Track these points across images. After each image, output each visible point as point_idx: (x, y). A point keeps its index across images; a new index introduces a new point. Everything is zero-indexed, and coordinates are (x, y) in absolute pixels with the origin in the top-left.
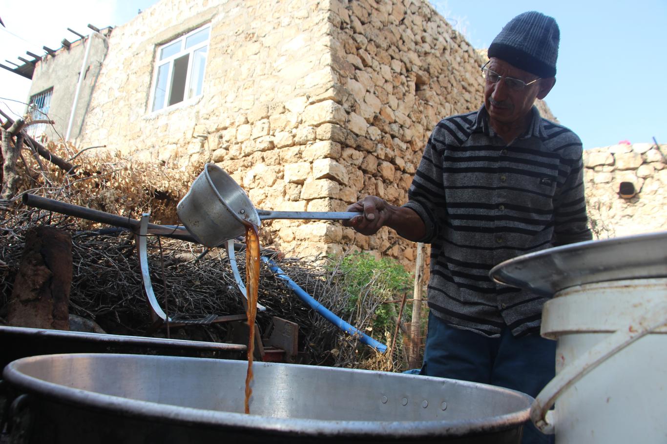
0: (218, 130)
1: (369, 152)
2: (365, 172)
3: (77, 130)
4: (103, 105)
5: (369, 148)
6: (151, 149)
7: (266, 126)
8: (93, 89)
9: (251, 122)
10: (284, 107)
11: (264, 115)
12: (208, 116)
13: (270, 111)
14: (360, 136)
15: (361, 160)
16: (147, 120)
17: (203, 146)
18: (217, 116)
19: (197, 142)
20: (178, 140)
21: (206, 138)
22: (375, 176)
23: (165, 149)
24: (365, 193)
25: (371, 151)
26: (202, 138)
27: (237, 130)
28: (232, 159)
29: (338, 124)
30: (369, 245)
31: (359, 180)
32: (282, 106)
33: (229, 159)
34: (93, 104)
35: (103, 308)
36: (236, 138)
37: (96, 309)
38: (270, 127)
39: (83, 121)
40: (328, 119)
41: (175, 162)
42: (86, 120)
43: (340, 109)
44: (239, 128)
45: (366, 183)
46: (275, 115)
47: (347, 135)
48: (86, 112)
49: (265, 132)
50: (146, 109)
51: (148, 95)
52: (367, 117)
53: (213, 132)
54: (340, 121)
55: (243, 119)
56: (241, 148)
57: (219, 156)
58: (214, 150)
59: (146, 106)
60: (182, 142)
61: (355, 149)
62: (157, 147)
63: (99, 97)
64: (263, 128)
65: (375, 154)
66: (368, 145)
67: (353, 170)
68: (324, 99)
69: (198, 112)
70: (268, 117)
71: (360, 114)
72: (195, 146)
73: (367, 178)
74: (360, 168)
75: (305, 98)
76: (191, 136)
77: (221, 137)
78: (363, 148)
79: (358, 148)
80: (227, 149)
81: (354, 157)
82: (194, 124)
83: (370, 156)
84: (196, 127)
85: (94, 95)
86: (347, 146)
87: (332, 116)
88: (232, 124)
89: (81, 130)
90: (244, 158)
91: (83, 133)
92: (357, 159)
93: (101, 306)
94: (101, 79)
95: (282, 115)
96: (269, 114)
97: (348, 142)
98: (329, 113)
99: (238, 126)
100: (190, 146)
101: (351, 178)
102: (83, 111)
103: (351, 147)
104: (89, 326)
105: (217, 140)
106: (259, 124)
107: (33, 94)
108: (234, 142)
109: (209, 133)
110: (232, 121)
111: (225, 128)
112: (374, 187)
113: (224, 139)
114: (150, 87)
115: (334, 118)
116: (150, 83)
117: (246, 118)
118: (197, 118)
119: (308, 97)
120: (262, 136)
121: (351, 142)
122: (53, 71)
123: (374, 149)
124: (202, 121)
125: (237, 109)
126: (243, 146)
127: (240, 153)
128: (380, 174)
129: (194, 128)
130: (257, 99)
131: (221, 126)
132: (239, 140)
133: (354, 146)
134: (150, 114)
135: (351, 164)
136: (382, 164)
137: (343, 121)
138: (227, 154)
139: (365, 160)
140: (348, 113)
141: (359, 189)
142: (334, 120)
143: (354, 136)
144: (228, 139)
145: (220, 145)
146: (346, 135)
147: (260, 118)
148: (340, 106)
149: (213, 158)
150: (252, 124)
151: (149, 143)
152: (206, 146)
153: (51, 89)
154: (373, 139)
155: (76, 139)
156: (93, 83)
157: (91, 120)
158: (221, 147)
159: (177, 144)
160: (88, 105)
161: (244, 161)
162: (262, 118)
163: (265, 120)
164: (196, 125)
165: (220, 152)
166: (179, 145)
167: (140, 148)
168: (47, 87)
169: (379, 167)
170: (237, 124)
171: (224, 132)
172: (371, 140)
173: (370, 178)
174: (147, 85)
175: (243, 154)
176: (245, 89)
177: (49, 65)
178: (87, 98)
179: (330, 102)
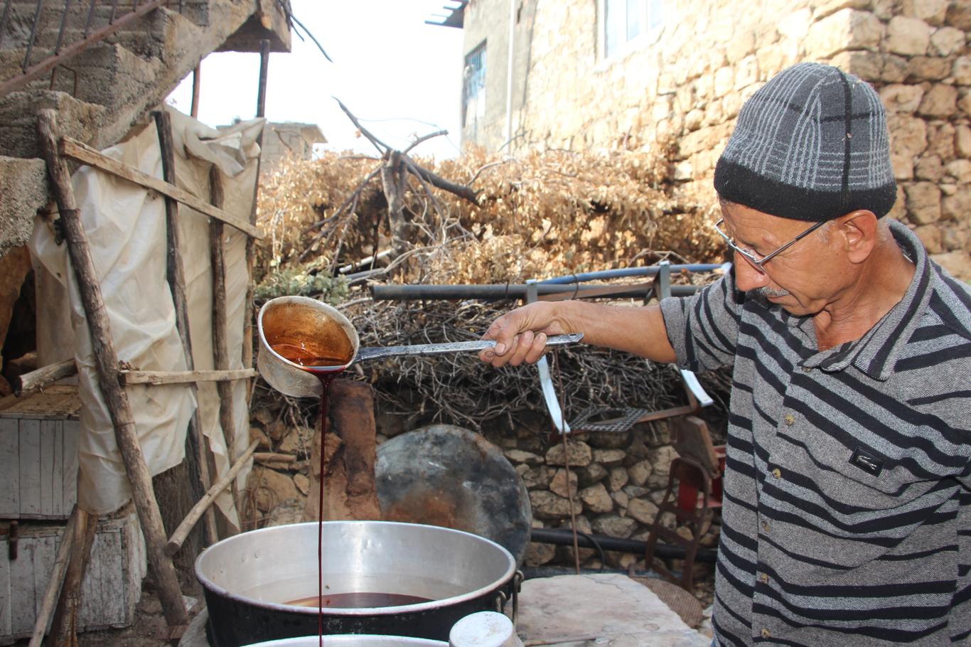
0: (689, 80)
1: (934, 81)
2: (928, 118)
3: (519, 98)
4: (545, 58)
5: (934, 74)
6: (608, 118)
7: (753, 67)
8: (531, 35)
9: (732, 62)
10: (777, 32)
11: (749, 49)
12: (674, 60)
13: (759, 41)
14: (914, 56)
15: (917, 100)
16: (598, 74)
17: (671, 107)
18: (686, 57)
19: (663, 103)
20: (640, 101)
21: (674, 94)
22: (952, 119)
23: (625, 116)
24: (930, 156)
25: (939, 77)
26: (670, 96)
27: (714, 78)
28: (712, 125)
29: (862, 49)
30: (942, 245)
31: (916, 137)
32: (774, 31)
33: (707, 125)
34: (534, 58)
35: (491, 410)
36: (714, 91)
37: (482, 414)
38: (758, 68)
39: (526, 83)
40: (845, 45)
41: (640, 135)
42: (529, 82)
43: (866, 21)
44: (717, 73)
45: (932, 139)
46: (765, 47)
47: (884, 65)
48: (528, 71)
49: (753, 78)
50: (596, 57)
51: (595, 35)
52: (929, 14)
53: (684, 84)
54: (868, 42)
55: (721, 60)
56: (721, 107)
57: (694, 121)
58: (687, 113)
59: (595, 51)
60: (644, 104)
61: (905, 83)
62: (614, 114)
63: (540, 47)
64: (750, 71)
65: (950, 81)
66: (932, 68)
67: (902, 122)
68: (837, 10)
69: (660, 54)
70: (754, 52)
71: (913, 15)
72: (661, 109)
73: (932, 129)
74: (916, 114)
75: (807, 11)
76: (655, 93)
77: (694, 91)
78: (920, 77)
79: (910, 80)
80: (703, 109)
81: (901, 100)
82: (658, 74)
83: (938, 87)
84: (662, 79)
85: (534, 43)
86: (886, 83)
87: (851, 38)
88: (707, 68)
89: (525, 97)
90: (727, 123)
91: (528, 100)
92: (908, 101)
93: (489, 408)
94: (539, 19)
95: (775, 44)
96: (756, 47)
97: (886, 77)
98: (845, 34)
99: (716, 71)
100: (655, 109)
101: (900, 137)
102: (523, 70)
103: (893, 83)
104: (469, 439)
105: (689, 95)
106: (743, 65)
107: (467, 52)
108: (712, 98)
109: (678, 86)
110: (706, 64)
111: (698, 76)
112: (950, 140)
113: (699, 94)
114: (596, 22)
115: (855, 40)
116: (596, 17)
117: (726, 57)
118: (661, 64)
119: (813, 9)
120: (749, 85)
121: (893, 73)
122: (484, 16)
123: (946, 73)
124: (668, 67)
125: (711, 43)
126: (725, 102)
127: (722, 115)
128: (963, 115)
129: (658, 81)
130: (738, 22)
131: (693, 74)
132: (718, 95)
133: (901, 79)
134: (603, 64)
135: (898, 113)
136: (966, 94)
137: (875, 41)
138: (704, 117)
139: (929, 96)
140: (885, 22)
141: (918, 152)
142: (856, 45)
143: (901, 61)
144: (703, 94)
145: (694, 104)
146: (880, 65)
147: (744, 54)
148: (866, 15)
149: (686, 125)
150: (734, 65)
151: (604, 108)
152: (676, 106)
153: (484, 43)
154: (945, 52)
155: (521, 110)
156: (530, 26)
157: (534, 80)
158: (695, 108)
159: (638, 106)
160: (529, 59)
161: (728, 127)
162: (748, 54)
163: (752, 58)
164: (660, 74)
165: (694, 116)
166: (641, 108)
167: (594, 117)
168: (479, 40)
169: (960, 102)
170: (713, 68)
171: (697, 83)
172: (940, 56)
173: (939, 128)
174: (592, 20)
175: (725, 117)
176: (720, 7)
177: (478, 10)
178: (524, 50)
179: (847, 12)
